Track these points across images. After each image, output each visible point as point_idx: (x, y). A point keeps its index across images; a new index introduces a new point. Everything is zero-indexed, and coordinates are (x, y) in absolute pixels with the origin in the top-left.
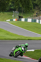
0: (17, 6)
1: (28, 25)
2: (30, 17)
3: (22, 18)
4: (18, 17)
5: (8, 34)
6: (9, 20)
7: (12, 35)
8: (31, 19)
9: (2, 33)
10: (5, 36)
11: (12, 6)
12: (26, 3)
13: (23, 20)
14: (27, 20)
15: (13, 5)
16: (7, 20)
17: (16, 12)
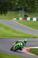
0: (23, 5)
1: (33, 24)
2: (35, 16)
3: (28, 17)
4: (24, 16)
5: (14, 32)
6: (16, 19)
7: (18, 33)
8: (36, 18)
9: (8, 30)
10: (12, 33)
11: (18, 6)
12: (31, 3)
13: (28, 19)
14: (32, 19)
15: (20, 5)
16: (14, 19)
17: (22, 11)
